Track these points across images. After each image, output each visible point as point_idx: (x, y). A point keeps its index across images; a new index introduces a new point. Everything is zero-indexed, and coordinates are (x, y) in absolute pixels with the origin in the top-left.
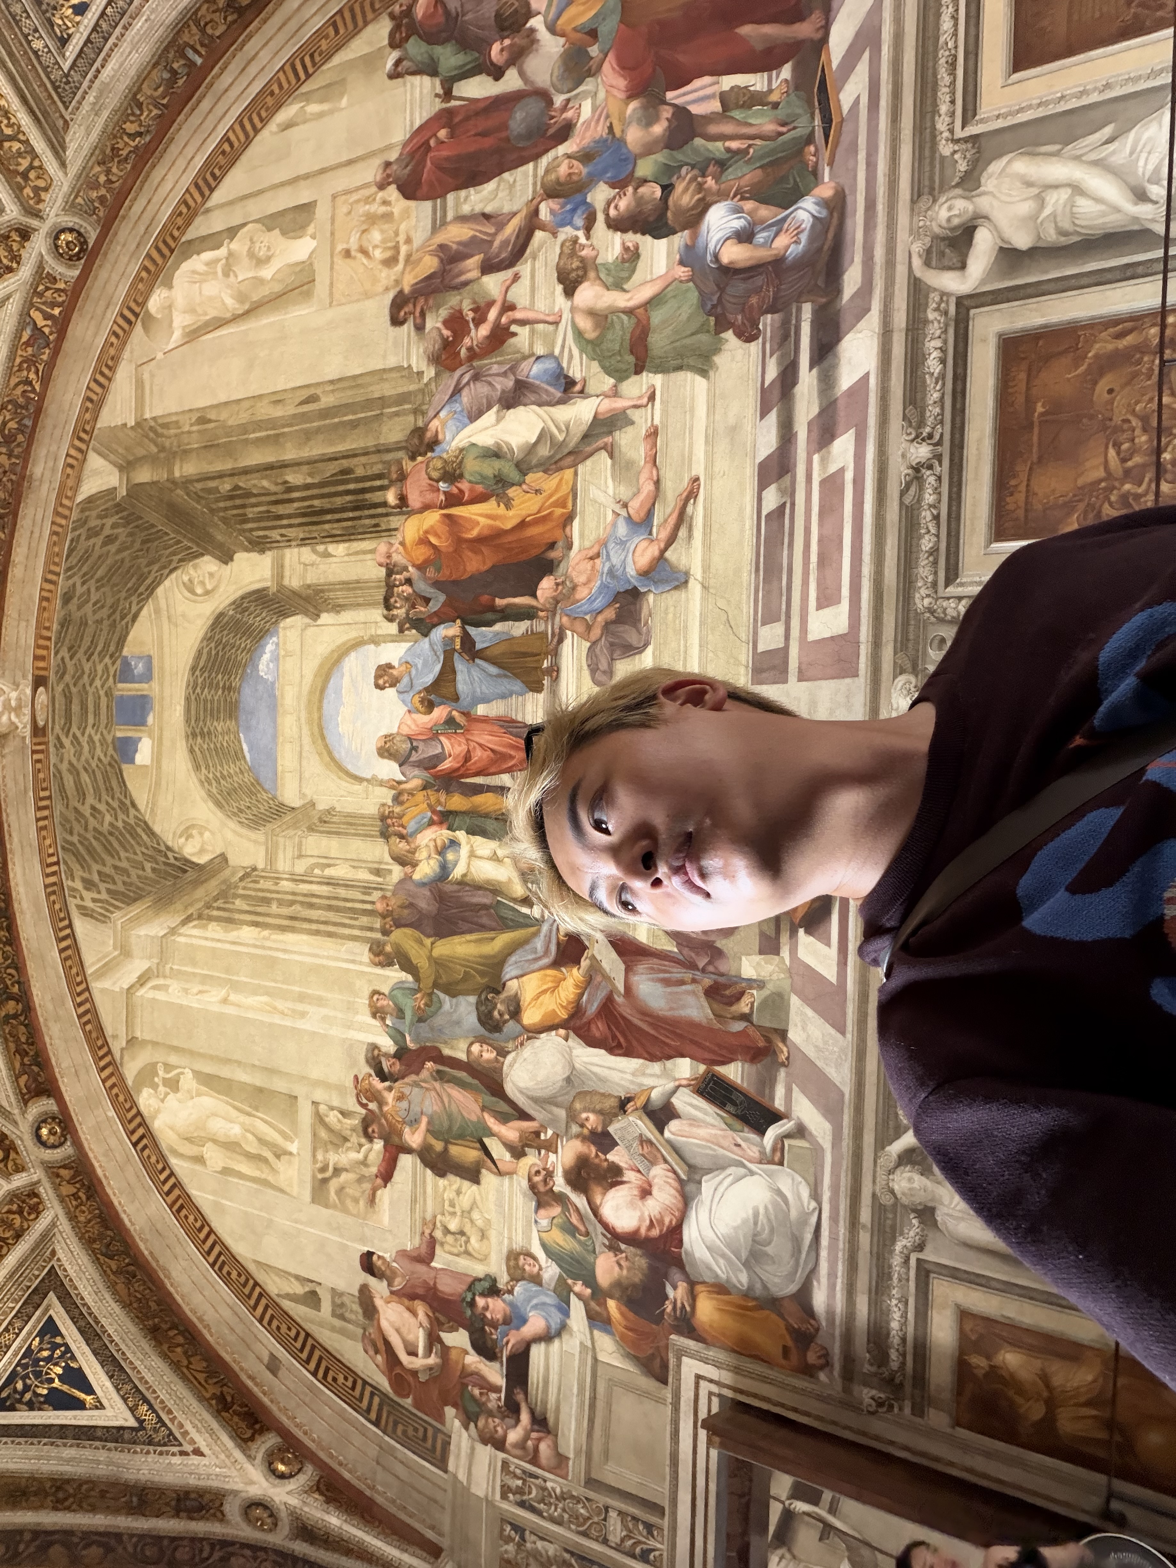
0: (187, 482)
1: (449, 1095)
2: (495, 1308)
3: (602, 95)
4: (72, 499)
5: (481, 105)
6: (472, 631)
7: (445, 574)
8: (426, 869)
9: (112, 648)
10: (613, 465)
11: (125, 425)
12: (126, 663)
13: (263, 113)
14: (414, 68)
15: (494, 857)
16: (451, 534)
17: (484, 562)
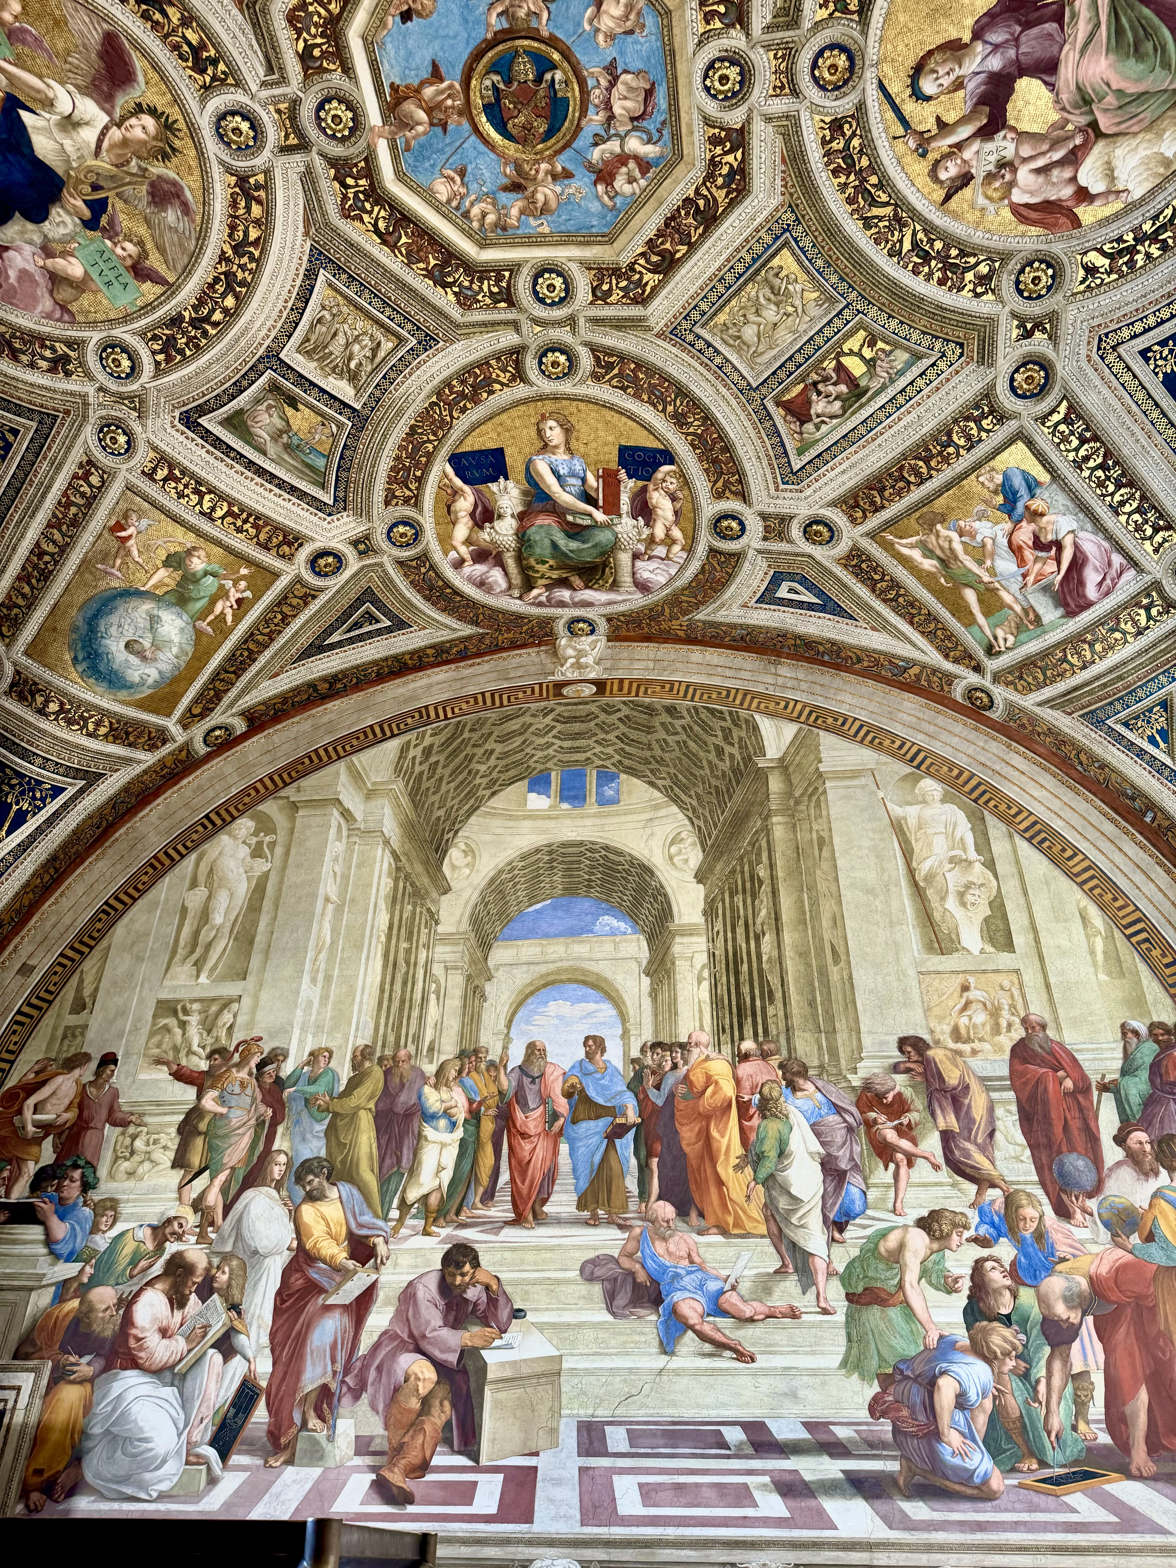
0: (767, 831)
1: (244, 1134)
2: (72, 1190)
4: (758, 709)
5: (1092, 1124)
6: (631, 1135)
7: (680, 1104)
8: (433, 1099)
9: (627, 762)
10: (768, 1274)
11: (821, 761)
12: (613, 777)
13: (1097, 891)
14: (1130, 1050)
15: (440, 1169)
16: (715, 1109)
17: (689, 1145)
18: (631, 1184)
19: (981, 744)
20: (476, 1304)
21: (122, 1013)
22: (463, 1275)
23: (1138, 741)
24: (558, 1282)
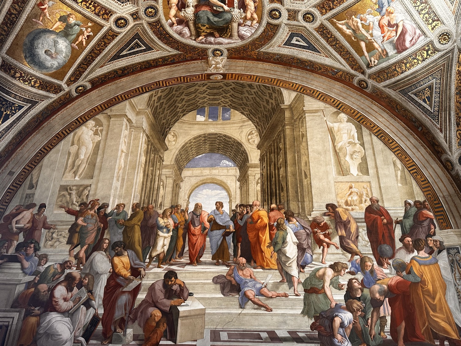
0: (284, 131)
1: (93, 233)
2: (31, 251)
3: (390, 276)
4: (282, 87)
5: (392, 235)
6: (231, 235)
7: (249, 226)
8: (161, 222)
9: (233, 105)
10: (278, 282)
11: (304, 106)
12: (229, 110)
13: (400, 155)
14: (407, 210)
15: (164, 245)
16: (261, 227)
17: (252, 239)
18: (231, 251)
19: (362, 101)
20: (176, 291)
21: (47, 189)
22: (172, 281)
23: (419, 101)
24: (205, 284)
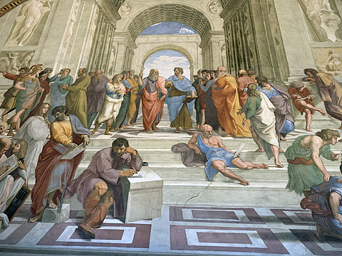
1: (32, 97)
6: (194, 101)
7: (214, 91)
8: (111, 87)
10: (253, 152)
15: (113, 111)
16: (229, 93)
17: (218, 105)
18: (194, 118)
20: (126, 160)
22: (121, 149)
24: (162, 152)
